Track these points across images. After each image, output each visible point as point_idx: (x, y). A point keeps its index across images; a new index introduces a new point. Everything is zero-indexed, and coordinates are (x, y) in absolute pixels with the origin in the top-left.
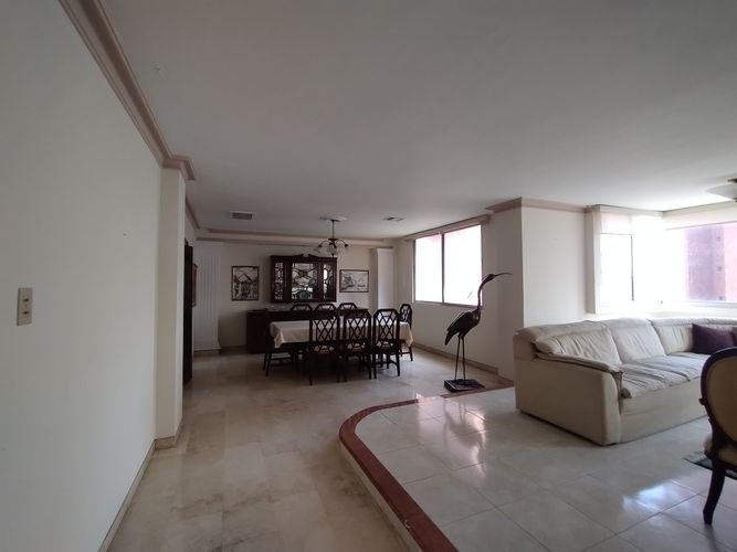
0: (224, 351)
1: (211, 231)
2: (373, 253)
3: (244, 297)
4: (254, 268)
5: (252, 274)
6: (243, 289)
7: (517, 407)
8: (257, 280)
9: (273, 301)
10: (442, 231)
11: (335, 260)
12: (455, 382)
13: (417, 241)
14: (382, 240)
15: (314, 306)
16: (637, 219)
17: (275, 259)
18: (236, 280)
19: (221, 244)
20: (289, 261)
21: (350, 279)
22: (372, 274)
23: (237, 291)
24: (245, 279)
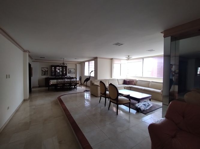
0: (39, 87)
1: (36, 60)
2: (76, 65)
3: (45, 75)
4: (47, 68)
5: (46, 70)
6: (44, 73)
8: (48, 71)
9: (52, 76)
10: (89, 61)
11: (67, 66)
13: (85, 63)
14: (78, 62)
15: (60, 77)
16: (122, 61)
17: (52, 66)
18: (42, 71)
19: (39, 63)
20: (55, 67)
21: (70, 71)
22: (76, 69)
23: (43, 73)
24: (45, 70)
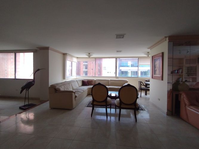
7: (50, 107)
12: (24, 106)
